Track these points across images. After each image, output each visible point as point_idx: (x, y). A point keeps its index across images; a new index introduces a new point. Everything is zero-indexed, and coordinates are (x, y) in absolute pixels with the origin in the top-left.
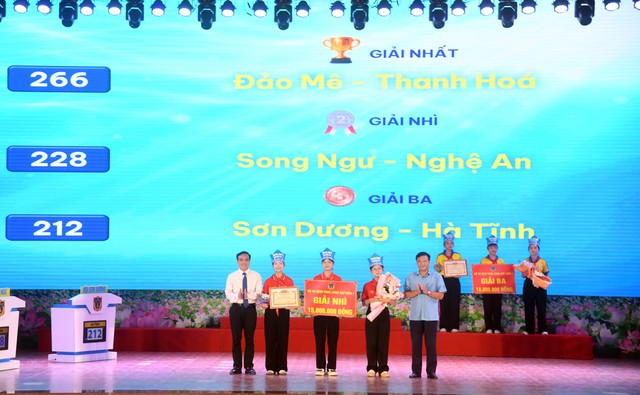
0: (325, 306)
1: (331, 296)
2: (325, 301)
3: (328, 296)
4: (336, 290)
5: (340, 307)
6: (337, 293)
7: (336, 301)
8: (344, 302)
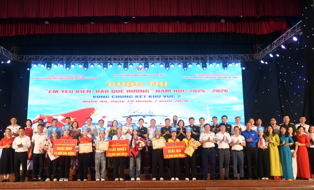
0: (62, 151)
1: (65, 146)
2: (62, 149)
3: (64, 146)
4: (68, 143)
5: (69, 151)
6: (68, 145)
7: (67, 149)
8: (71, 149)
